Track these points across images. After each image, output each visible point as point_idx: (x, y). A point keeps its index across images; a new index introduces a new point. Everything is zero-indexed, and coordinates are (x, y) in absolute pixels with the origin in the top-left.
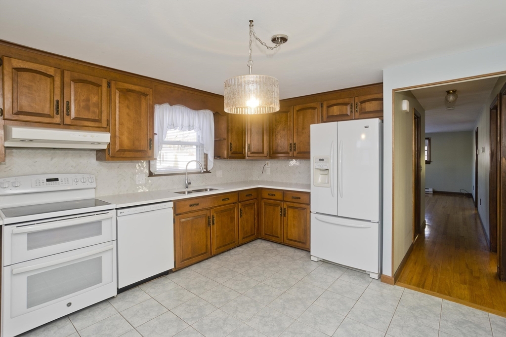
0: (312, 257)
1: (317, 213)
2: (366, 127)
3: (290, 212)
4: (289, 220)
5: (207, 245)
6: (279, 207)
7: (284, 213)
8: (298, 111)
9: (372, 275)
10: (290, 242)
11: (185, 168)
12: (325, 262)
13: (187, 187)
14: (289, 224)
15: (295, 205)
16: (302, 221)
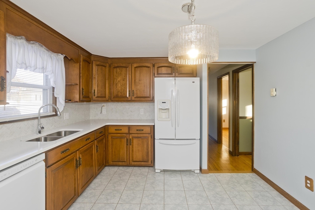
0: (156, 170)
1: (160, 139)
2: (194, 82)
3: (135, 141)
4: (134, 147)
5: (75, 188)
6: (125, 139)
7: (129, 142)
8: (136, 67)
9: (196, 172)
10: (136, 163)
11: (38, 112)
12: (165, 171)
13: (40, 132)
14: (134, 150)
15: (139, 135)
16: (145, 146)
